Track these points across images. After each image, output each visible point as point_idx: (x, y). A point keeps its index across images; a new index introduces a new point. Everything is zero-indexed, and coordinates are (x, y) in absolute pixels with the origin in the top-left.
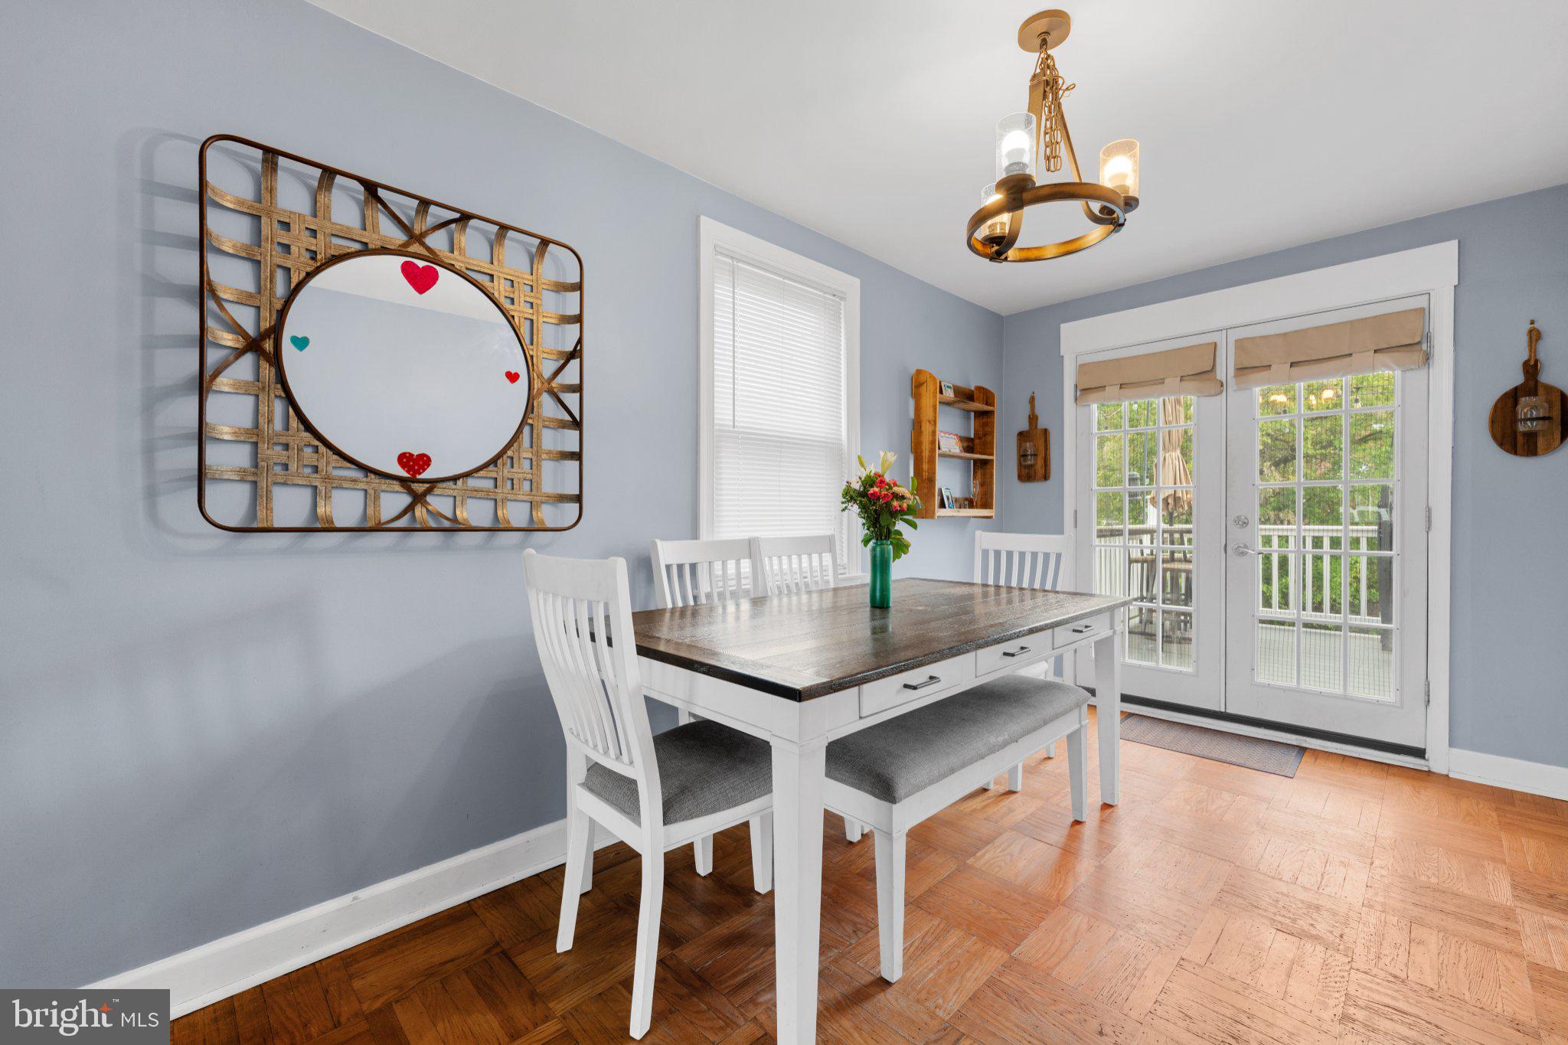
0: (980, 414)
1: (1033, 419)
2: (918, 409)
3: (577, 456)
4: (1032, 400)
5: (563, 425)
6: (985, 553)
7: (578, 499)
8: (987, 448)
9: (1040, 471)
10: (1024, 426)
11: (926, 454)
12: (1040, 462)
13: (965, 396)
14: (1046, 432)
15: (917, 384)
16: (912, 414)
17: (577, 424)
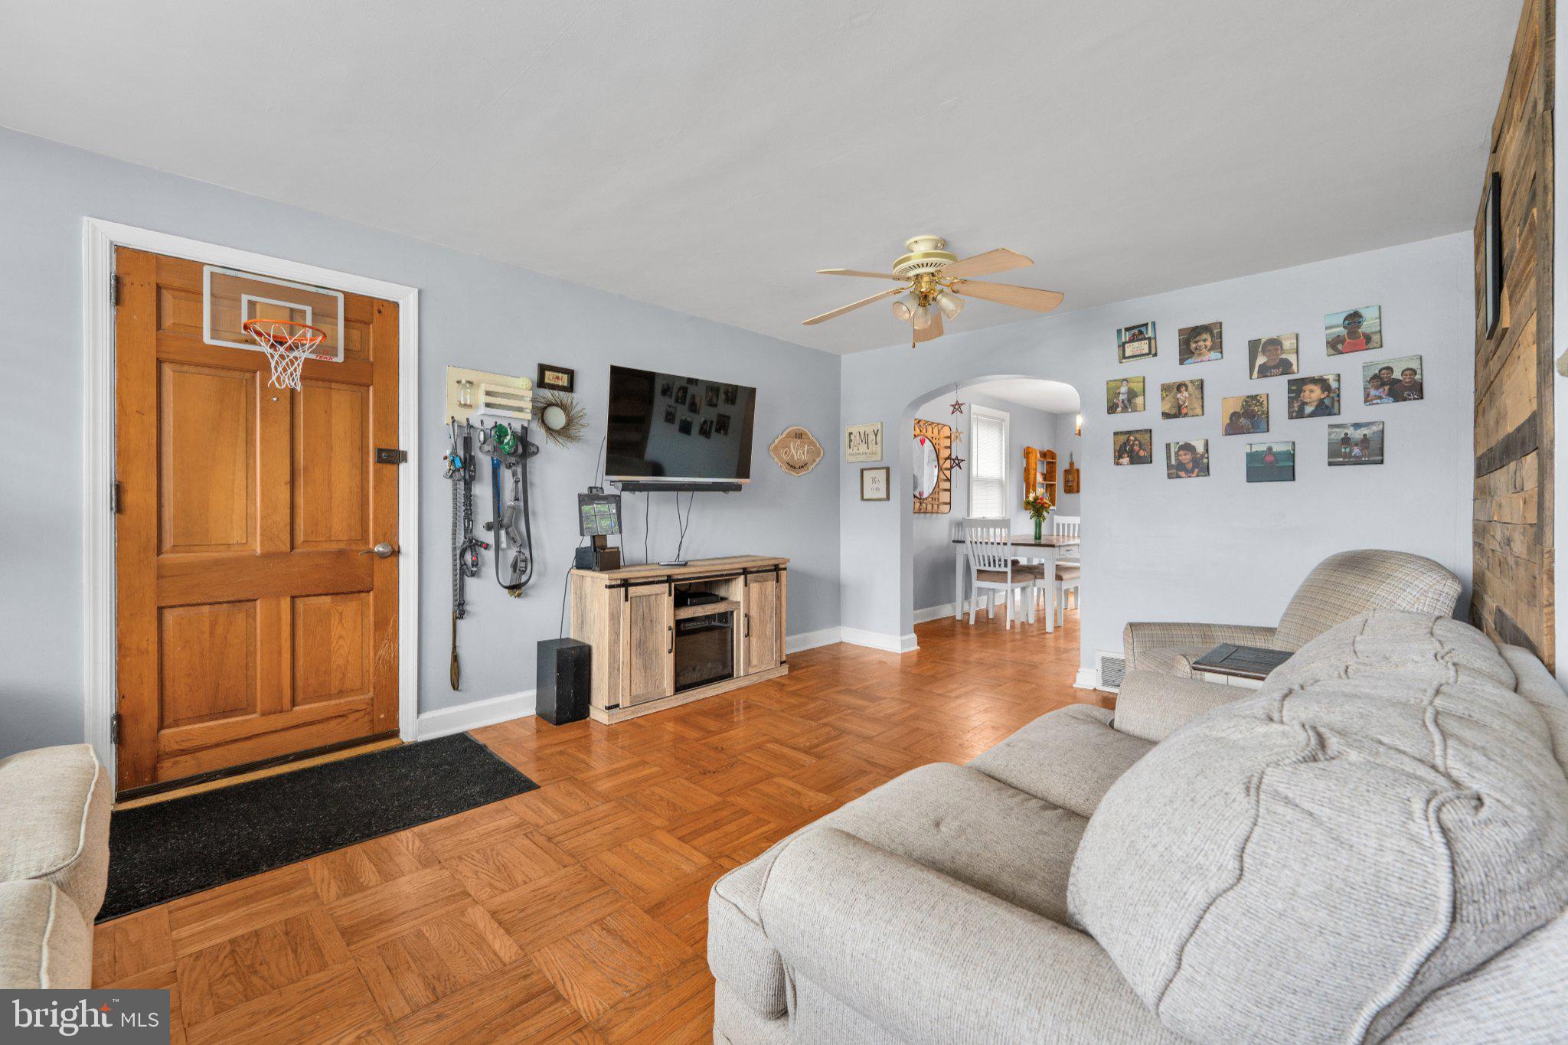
0: (1048, 463)
1: (1072, 464)
2: (1028, 463)
3: (950, 490)
4: (1071, 455)
5: (945, 480)
6: (1058, 525)
7: (950, 504)
8: (1053, 478)
9: (1075, 489)
10: (1067, 467)
11: (1032, 483)
12: (1075, 484)
13: (1044, 455)
14: (1078, 471)
15: (1027, 453)
16: (1025, 465)
17: (949, 480)
